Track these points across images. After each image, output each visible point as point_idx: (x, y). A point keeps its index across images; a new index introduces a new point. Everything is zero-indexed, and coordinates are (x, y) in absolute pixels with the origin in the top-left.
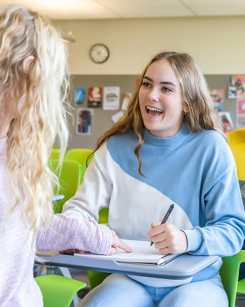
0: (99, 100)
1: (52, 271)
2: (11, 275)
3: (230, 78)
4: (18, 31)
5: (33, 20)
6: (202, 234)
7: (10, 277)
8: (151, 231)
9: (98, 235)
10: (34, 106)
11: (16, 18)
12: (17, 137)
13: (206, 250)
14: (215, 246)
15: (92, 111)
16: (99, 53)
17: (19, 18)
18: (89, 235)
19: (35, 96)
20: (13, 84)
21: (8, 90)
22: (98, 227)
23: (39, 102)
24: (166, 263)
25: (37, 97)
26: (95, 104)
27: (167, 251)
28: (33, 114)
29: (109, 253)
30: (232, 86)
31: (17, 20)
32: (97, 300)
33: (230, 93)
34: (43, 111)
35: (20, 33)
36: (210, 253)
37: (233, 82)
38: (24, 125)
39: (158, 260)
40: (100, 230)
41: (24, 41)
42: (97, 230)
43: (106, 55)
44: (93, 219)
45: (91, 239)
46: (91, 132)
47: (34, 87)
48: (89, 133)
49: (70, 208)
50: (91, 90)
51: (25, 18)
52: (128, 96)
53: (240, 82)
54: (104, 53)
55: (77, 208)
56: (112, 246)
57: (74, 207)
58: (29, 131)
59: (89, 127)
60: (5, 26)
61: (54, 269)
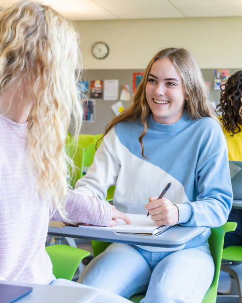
0: (100, 92)
1: (60, 241)
2: (26, 247)
3: (216, 71)
4: (29, 22)
5: (44, 11)
6: (192, 208)
7: (25, 249)
8: (148, 204)
9: (100, 209)
10: (49, 88)
11: (27, 10)
12: (36, 116)
13: (195, 223)
14: (203, 218)
15: (93, 100)
16: (100, 50)
17: (30, 10)
18: (92, 209)
19: (49, 78)
20: (29, 69)
21: (25, 75)
22: (99, 202)
23: (53, 84)
24: (160, 233)
25: (50, 79)
26: (96, 95)
27: (162, 223)
28: (48, 95)
29: (110, 225)
30: (217, 78)
31: (29, 12)
32: (100, 266)
33: (215, 85)
34: (57, 93)
35: (31, 23)
36: (198, 224)
37: (218, 75)
38: (41, 106)
39: (153, 231)
40: (102, 205)
41: (36, 30)
42: (99, 205)
43: (106, 52)
44: (102, 196)
45: (94, 212)
46: (93, 119)
47: (47, 71)
48: (91, 121)
49: (81, 185)
50: (93, 82)
51: (35, 10)
52: (126, 88)
53: (224, 76)
54: (104, 50)
55: (88, 185)
56: (113, 219)
57: (85, 185)
58: (46, 111)
59: (92, 115)
60: (18, 18)
61: (61, 239)
